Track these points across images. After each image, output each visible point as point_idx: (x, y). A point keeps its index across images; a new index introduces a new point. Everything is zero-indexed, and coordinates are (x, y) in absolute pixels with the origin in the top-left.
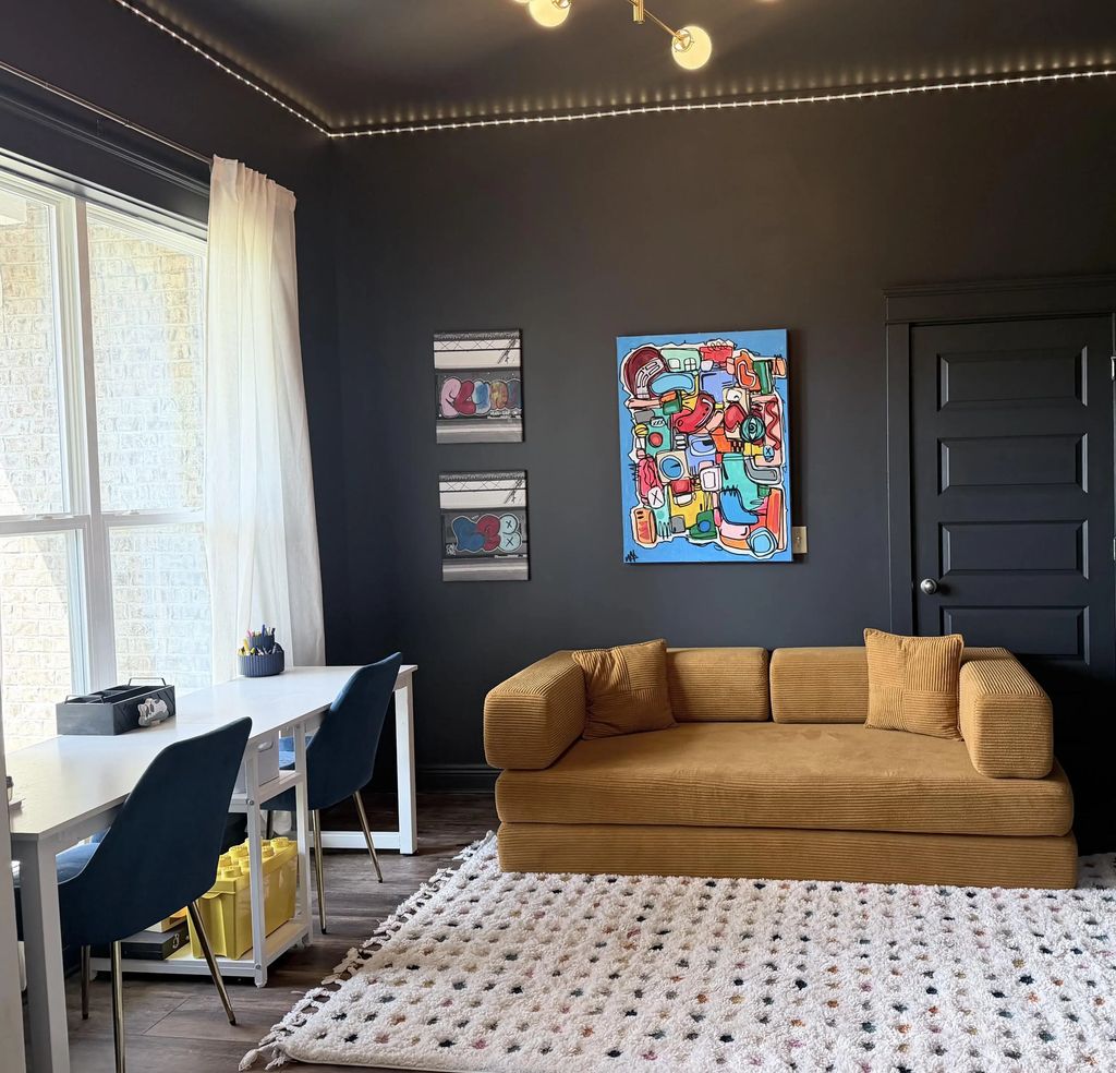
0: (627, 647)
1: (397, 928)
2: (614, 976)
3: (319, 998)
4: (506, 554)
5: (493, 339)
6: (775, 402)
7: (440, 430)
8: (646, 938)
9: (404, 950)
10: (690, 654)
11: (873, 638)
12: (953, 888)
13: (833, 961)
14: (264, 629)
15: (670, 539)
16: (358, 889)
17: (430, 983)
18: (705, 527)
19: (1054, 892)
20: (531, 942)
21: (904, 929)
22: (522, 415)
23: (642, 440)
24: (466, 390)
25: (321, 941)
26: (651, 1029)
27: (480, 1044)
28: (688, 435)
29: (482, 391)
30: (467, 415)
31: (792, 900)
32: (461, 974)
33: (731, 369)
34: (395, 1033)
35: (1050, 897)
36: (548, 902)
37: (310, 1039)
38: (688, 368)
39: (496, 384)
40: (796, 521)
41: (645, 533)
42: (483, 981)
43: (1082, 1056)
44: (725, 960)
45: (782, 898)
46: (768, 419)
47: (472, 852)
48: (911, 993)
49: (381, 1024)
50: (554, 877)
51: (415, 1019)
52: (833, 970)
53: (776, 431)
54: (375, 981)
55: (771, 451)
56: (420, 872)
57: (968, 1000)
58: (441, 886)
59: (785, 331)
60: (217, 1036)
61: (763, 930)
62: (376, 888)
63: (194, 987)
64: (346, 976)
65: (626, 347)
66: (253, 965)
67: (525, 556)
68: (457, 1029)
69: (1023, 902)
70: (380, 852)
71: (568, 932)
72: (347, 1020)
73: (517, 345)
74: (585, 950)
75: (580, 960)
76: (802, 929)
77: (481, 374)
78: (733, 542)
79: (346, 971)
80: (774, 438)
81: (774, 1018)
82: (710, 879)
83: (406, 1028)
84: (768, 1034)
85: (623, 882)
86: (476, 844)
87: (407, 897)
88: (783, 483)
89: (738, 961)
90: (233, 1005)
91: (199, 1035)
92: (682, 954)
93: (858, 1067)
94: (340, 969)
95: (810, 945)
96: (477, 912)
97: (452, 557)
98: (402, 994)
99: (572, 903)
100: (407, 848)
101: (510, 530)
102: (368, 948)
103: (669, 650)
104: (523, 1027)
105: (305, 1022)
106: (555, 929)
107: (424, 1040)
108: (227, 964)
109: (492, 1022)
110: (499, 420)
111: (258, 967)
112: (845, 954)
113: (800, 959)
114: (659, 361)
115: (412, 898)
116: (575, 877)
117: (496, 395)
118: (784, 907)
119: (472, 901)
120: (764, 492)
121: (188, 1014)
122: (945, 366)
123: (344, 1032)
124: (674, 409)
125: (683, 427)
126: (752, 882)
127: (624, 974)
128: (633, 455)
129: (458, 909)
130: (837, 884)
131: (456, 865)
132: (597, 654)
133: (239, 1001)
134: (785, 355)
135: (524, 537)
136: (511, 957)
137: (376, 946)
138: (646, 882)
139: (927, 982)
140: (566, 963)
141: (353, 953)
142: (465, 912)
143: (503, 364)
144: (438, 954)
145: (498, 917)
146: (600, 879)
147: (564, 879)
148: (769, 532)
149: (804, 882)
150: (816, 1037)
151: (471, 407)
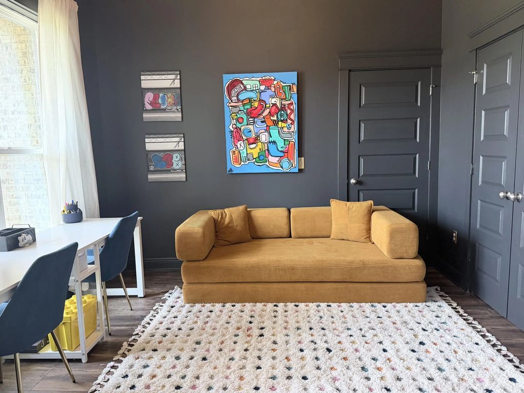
0: (231, 209)
1: (143, 332)
2: (246, 350)
3: (113, 367)
4: (176, 170)
5: (168, 74)
6: (292, 104)
7: (145, 115)
8: (256, 332)
9: (149, 342)
10: (257, 211)
11: (334, 203)
12: (377, 304)
13: (339, 339)
14: (73, 202)
15: (247, 163)
16: (122, 314)
17: (164, 358)
18: (262, 158)
19: (418, 304)
20: (205, 335)
21: (363, 323)
22: (182, 109)
23: (235, 120)
24: (156, 98)
25: (109, 339)
26: (270, 375)
27: (194, 387)
28: (254, 118)
29: (163, 98)
30: (156, 109)
31: (312, 312)
32: (178, 353)
33: (273, 89)
34: (153, 383)
35: (416, 306)
36: (208, 317)
37: (113, 389)
38: (254, 89)
39: (169, 95)
40: (300, 155)
41: (236, 161)
42: (188, 356)
43: (460, 378)
44: (293, 340)
45: (307, 310)
46: (289, 111)
47: (170, 295)
48: (376, 351)
49: (145, 379)
50: (208, 305)
51: (161, 376)
52: (340, 342)
53: (292, 117)
54: (138, 358)
55: (290, 125)
56: (148, 305)
57: (402, 354)
58: (159, 311)
59: (296, 72)
60: (67, 389)
61: (305, 326)
62: (130, 313)
63: (53, 364)
64: (124, 355)
65: (227, 79)
66: (81, 353)
67: (184, 171)
68: (182, 380)
69: (407, 309)
70: (130, 296)
71: (221, 330)
72: (129, 378)
73: (179, 77)
74: (231, 338)
75: (229, 344)
76: (321, 324)
77: (162, 90)
78: (274, 164)
79: (124, 353)
80: (291, 120)
81: (323, 367)
82: (275, 303)
83: (158, 381)
84: (322, 375)
85: (239, 306)
86: (170, 291)
87: (145, 316)
88: (294, 139)
89: (299, 340)
90: (73, 372)
91: (58, 389)
92: (273, 338)
93: (367, 389)
94: (121, 352)
95: (327, 332)
96: (178, 322)
97: (152, 171)
98: (152, 363)
99: (219, 316)
100: (141, 294)
101: (178, 159)
102: (132, 341)
103: (248, 209)
104: (212, 377)
105: (108, 380)
106: (214, 329)
107: (167, 386)
108: (68, 353)
109: (197, 376)
110: (171, 111)
111: (83, 354)
112: (343, 335)
113: (325, 338)
114: (242, 86)
115: (147, 317)
116: (217, 305)
117: (170, 100)
118: (310, 315)
119: (174, 317)
120: (287, 143)
121: (52, 378)
122: (363, 89)
123: (129, 384)
124: (248, 107)
125: (253, 114)
126: (293, 304)
127: (251, 349)
128: (231, 127)
129: (169, 321)
130: (329, 304)
131: (164, 301)
132: (219, 211)
133: (76, 370)
134: (296, 83)
135: (184, 162)
136: (198, 343)
137: (135, 340)
138: (249, 306)
139: (382, 347)
140: (224, 345)
141: (125, 344)
142: (173, 323)
143: (172, 86)
144: (165, 343)
145: (188, 325)
146: (228, 305)
147: (212, 306)
148: (289, 160)
149: (314, 304)
150: (344, 375)
151: (159, 105)
